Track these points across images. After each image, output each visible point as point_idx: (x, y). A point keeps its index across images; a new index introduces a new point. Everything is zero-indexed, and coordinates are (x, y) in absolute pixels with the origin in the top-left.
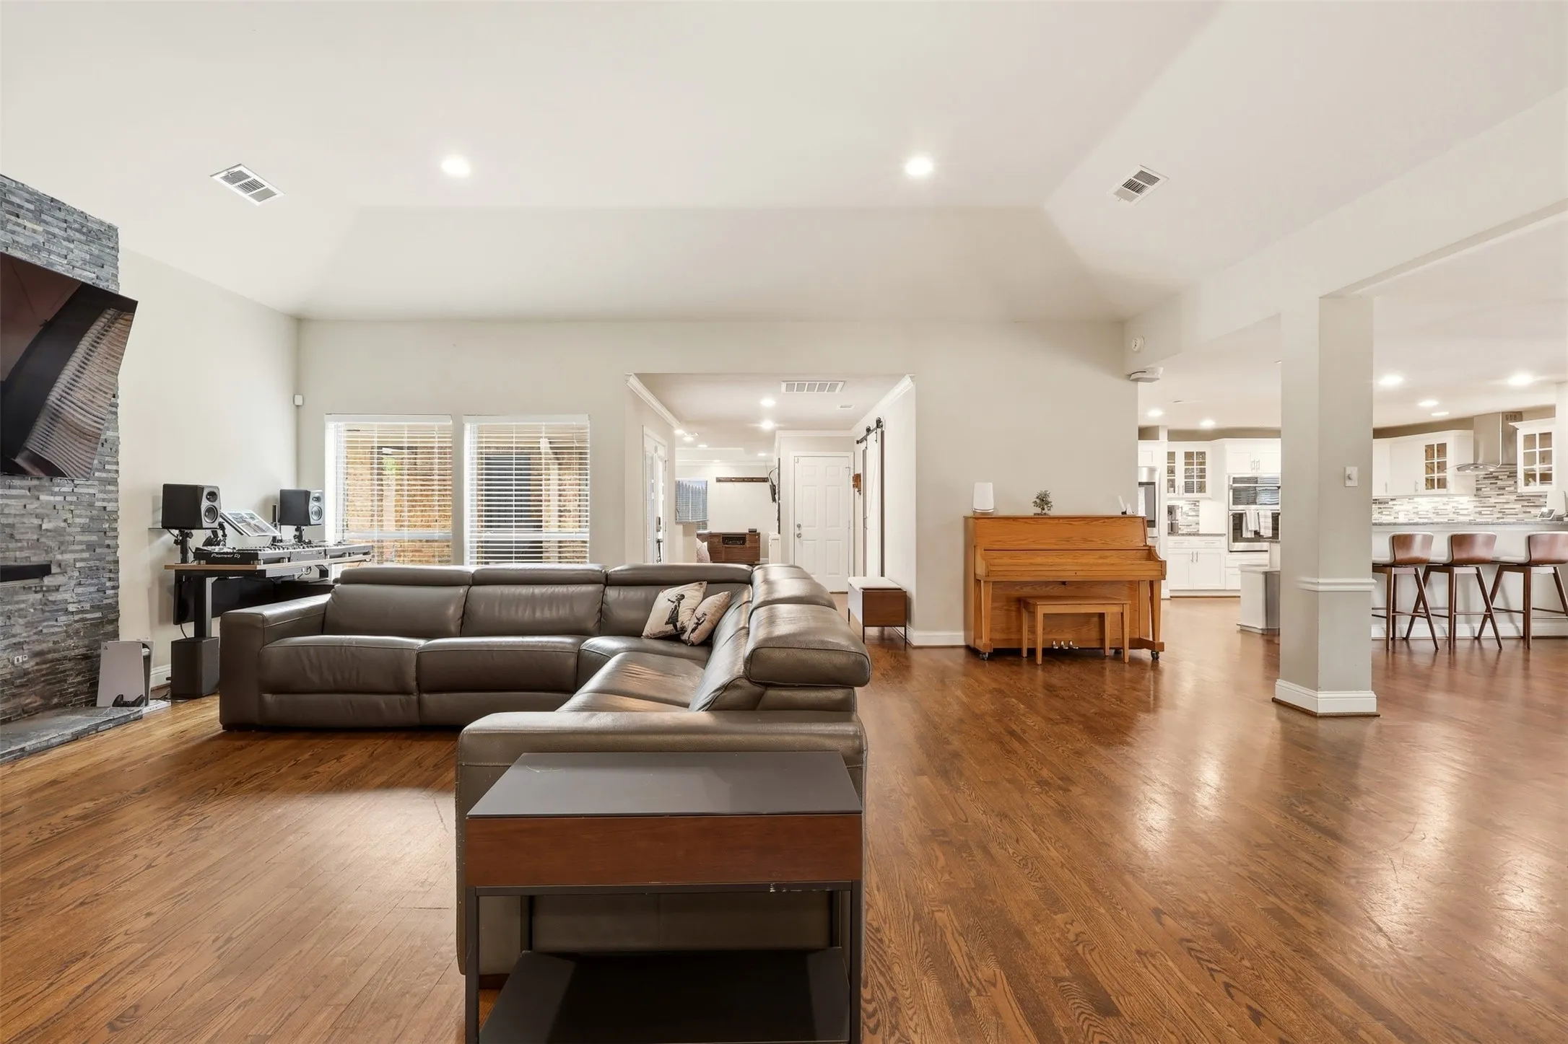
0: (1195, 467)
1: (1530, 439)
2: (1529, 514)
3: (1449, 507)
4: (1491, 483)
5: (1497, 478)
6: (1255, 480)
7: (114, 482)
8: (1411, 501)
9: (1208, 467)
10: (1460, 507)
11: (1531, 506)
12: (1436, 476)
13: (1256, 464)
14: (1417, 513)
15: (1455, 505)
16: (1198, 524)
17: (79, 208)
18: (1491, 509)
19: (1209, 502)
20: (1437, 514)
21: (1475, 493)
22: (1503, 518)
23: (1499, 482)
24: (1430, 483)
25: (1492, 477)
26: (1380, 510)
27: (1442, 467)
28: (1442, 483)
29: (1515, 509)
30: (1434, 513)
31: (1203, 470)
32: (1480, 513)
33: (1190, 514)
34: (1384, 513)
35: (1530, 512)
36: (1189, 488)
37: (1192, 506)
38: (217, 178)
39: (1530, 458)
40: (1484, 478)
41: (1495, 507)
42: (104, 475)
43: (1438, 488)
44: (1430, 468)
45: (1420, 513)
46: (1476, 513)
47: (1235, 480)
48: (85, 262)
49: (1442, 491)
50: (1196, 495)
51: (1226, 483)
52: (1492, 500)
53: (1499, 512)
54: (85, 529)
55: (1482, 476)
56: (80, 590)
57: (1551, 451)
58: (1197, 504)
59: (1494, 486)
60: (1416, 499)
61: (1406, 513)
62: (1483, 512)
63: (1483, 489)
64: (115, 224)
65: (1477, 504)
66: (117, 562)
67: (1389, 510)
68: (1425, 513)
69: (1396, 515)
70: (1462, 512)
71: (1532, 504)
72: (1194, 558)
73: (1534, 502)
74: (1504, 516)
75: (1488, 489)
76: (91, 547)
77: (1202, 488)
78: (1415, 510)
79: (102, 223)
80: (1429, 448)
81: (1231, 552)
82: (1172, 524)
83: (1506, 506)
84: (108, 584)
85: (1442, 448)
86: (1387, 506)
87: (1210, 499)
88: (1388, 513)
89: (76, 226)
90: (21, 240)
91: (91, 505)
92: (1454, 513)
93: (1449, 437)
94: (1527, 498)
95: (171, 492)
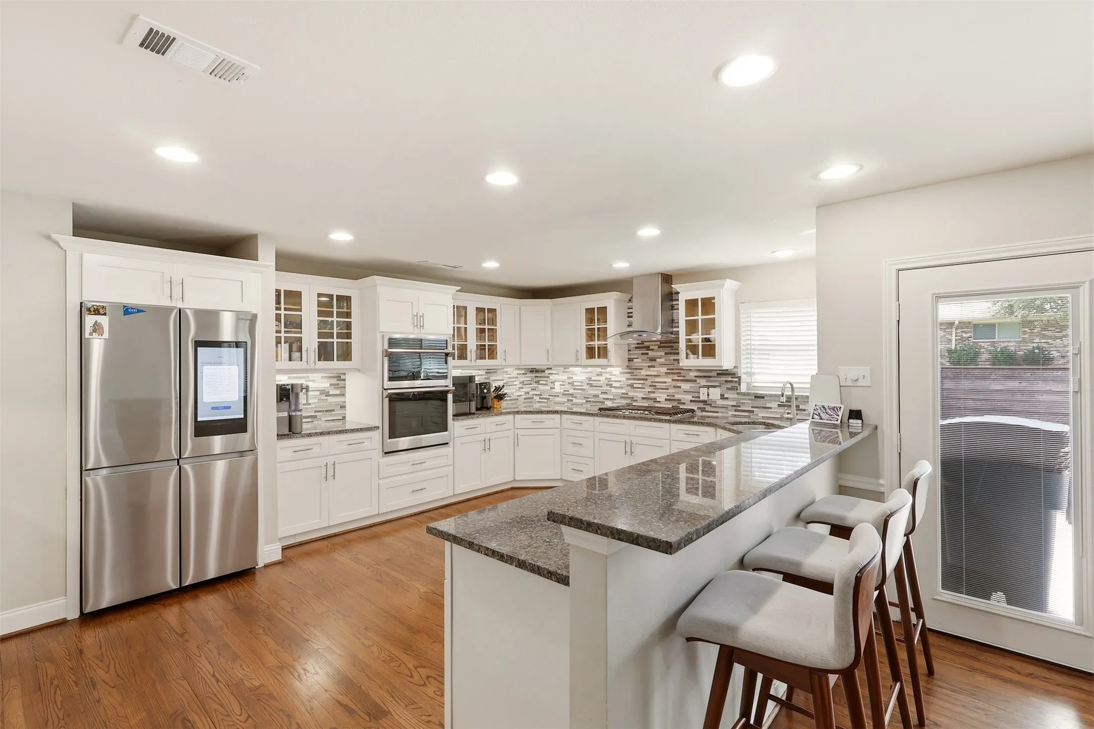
0: (335, 319)
1: (692, 304)
2: (679, 389)
3: (602, 378)
4: (642, 354)
5: (648, 348)
6: (419, 343)
8: (566, 370)
9: (355, 320)
10: (613, 378)
11: (682, 380)
12: (596, 343)
13: (418, 320)
14: (572, 384)
15: (608, 376)
16: (343, 407)
18: (642, 382)
19: (358, 374)
20: (592, 386)
21: (627, 364)
22: (654, 392)
23: (650, 353)
24: (591, 352)
25: (643, 347)
26: (537, 379)
27: (603, 332)
28: (603, 352)
29: (666, 382)
30: (588, 384)
31: (348, 326)
32: (632, 386)
33: (331, 392)
34: (541, 382)
35: (680, 387)
36: (325, 353)
37: (335, 381)
39: (692, 327)
40: (636, 348)
41: (646, 379)
43: (598, 358)
44: (590, 334)
45: (575, 384)
46: (628, 386)
47: (392, 343)
49: (602, 361)
50: (336, 365)
51: (381, 345)
52: (644, 372)
53: (650, 386)
55: (632, 346)
57: (714, 318)
58: (342, 377)
59: (647, 356)
60: (571, 369)
61: (561, 383)
62: (635, 386)
63: (635, 360)
65: (629, 376)
67: (546, 379)
68: (579, 384)
69: (552, 386)
70: (614, 384)
71: (682, 378)
72: (329, 473)
73: (684, 376)
74: (656, 391)
75: (640, 360)
77: (346, 355)
78: (571, 380)
80: (590, 311)
81: (386, 453)
82: (290, 417)
83: (657, 380)
85: (603, 310)
86: (543, 374)
87: (359, 370)
88: (544, 382)
92: (607, 385)
93: (609, 300)
94: (677, 371)
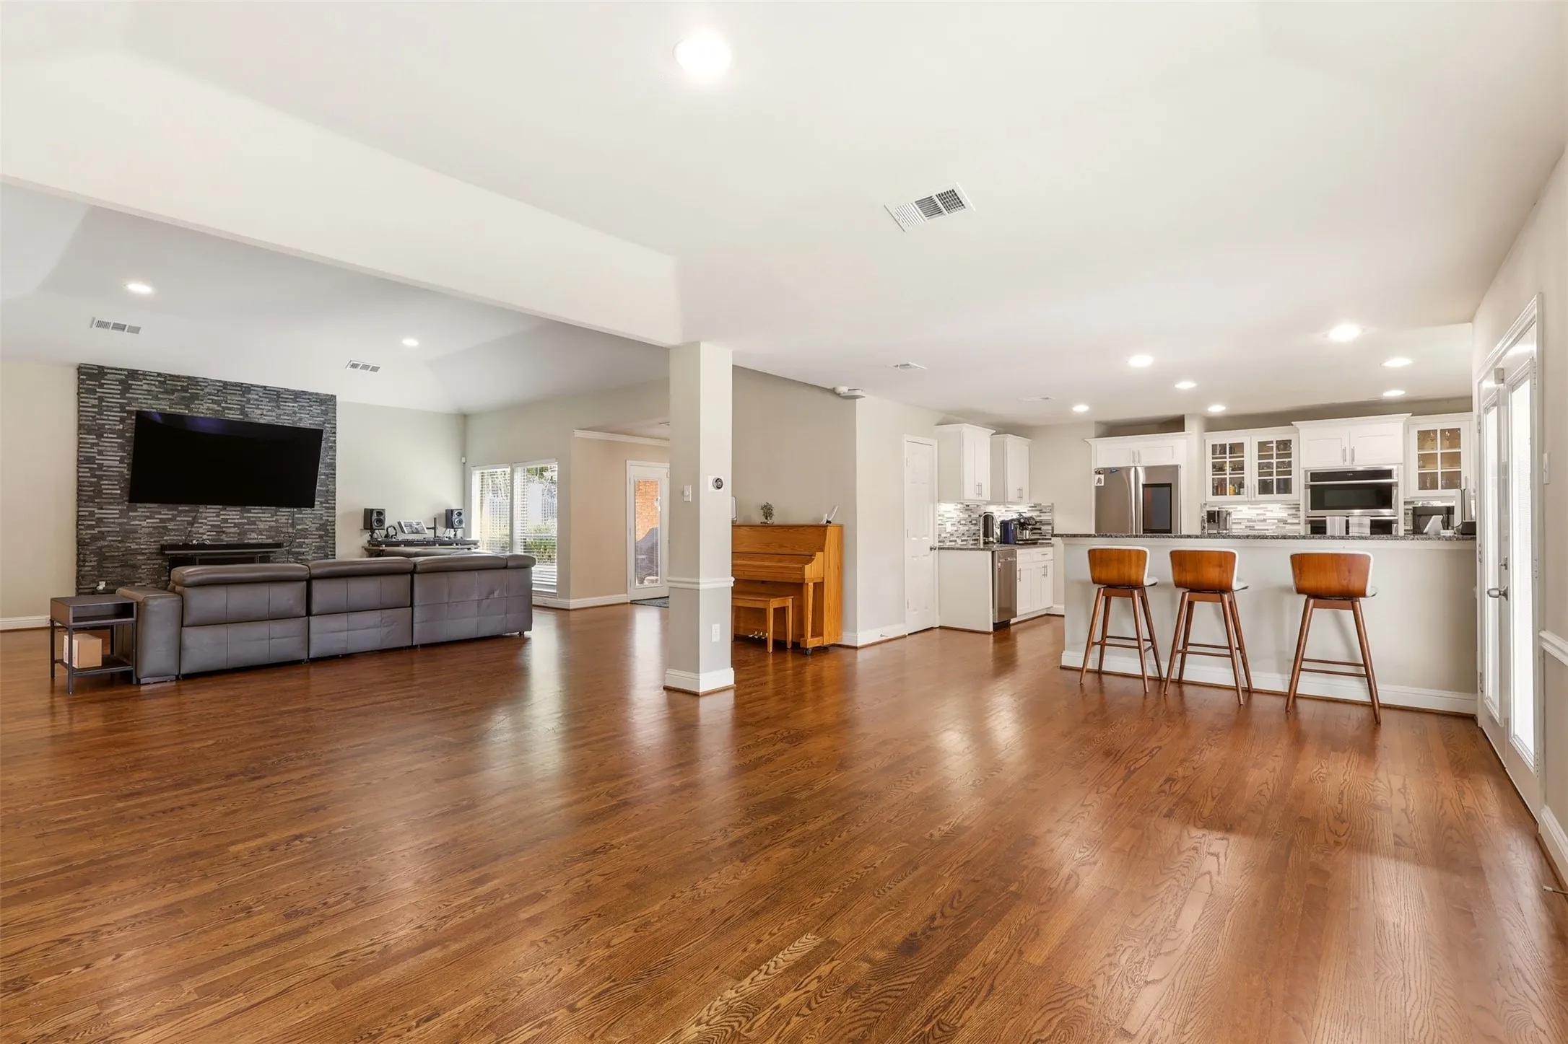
7: (334, 508)
17: (315, 392)
33: (1289, 521)
38: (348, 368)
42: (327, 505)
48: (318, 414)
50: (1275, 497)
54: (318, 529)
56: (314, 555)
64: (334, 394)
66: (334, 544)
76: (321, 537)
77: (1286, 488)
79: (327, 395)
84: (330, 553)
89: (314, 399)
90: (287, 412)
91: (321, 519)
95: (368, 513)
